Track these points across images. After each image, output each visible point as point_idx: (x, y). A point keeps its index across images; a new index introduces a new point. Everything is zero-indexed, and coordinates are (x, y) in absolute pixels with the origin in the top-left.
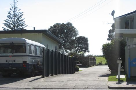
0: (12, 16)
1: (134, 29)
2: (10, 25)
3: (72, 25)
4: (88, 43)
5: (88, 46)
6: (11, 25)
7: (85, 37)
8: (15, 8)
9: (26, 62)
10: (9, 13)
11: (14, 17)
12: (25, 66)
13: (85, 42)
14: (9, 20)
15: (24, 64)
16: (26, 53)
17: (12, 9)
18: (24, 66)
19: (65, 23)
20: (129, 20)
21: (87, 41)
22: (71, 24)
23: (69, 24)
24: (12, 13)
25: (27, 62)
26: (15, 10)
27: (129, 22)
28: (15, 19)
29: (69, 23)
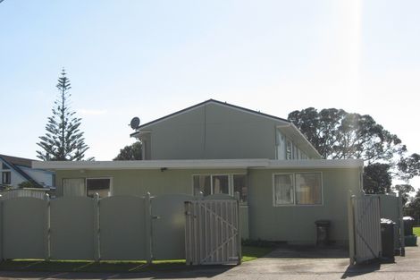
0: (57, 128)
2: (51, 146)
6: (55, 147)
8: (63, 110)
10: (52, 121)
11: (61, 130)
14: (52, 135)
17: (57, 111)
24: (58, 120)
26: (65, 114)
28: (63, 132)
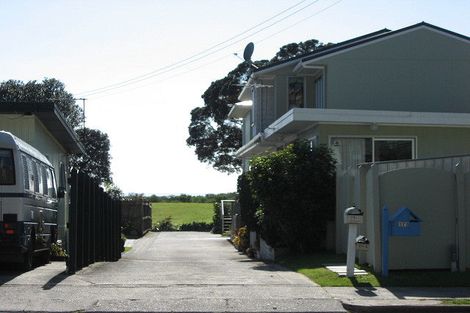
1: (326, 108)
3: (62, 89)
4: (109, 152)
5: (107, 163)
7: (98, 132)
9: (15, 216)
12: (11, 232)
13: (98, 148)
15: (6, 226)
16: (14, 183)
18: (8, 232)
19: (40, 81)
20: (301, 78)
21: (106, 147)
22: (60, 85)
23: (51, 84)
25: (20, 218)
27: (302, 84)
29: (53, 81)
